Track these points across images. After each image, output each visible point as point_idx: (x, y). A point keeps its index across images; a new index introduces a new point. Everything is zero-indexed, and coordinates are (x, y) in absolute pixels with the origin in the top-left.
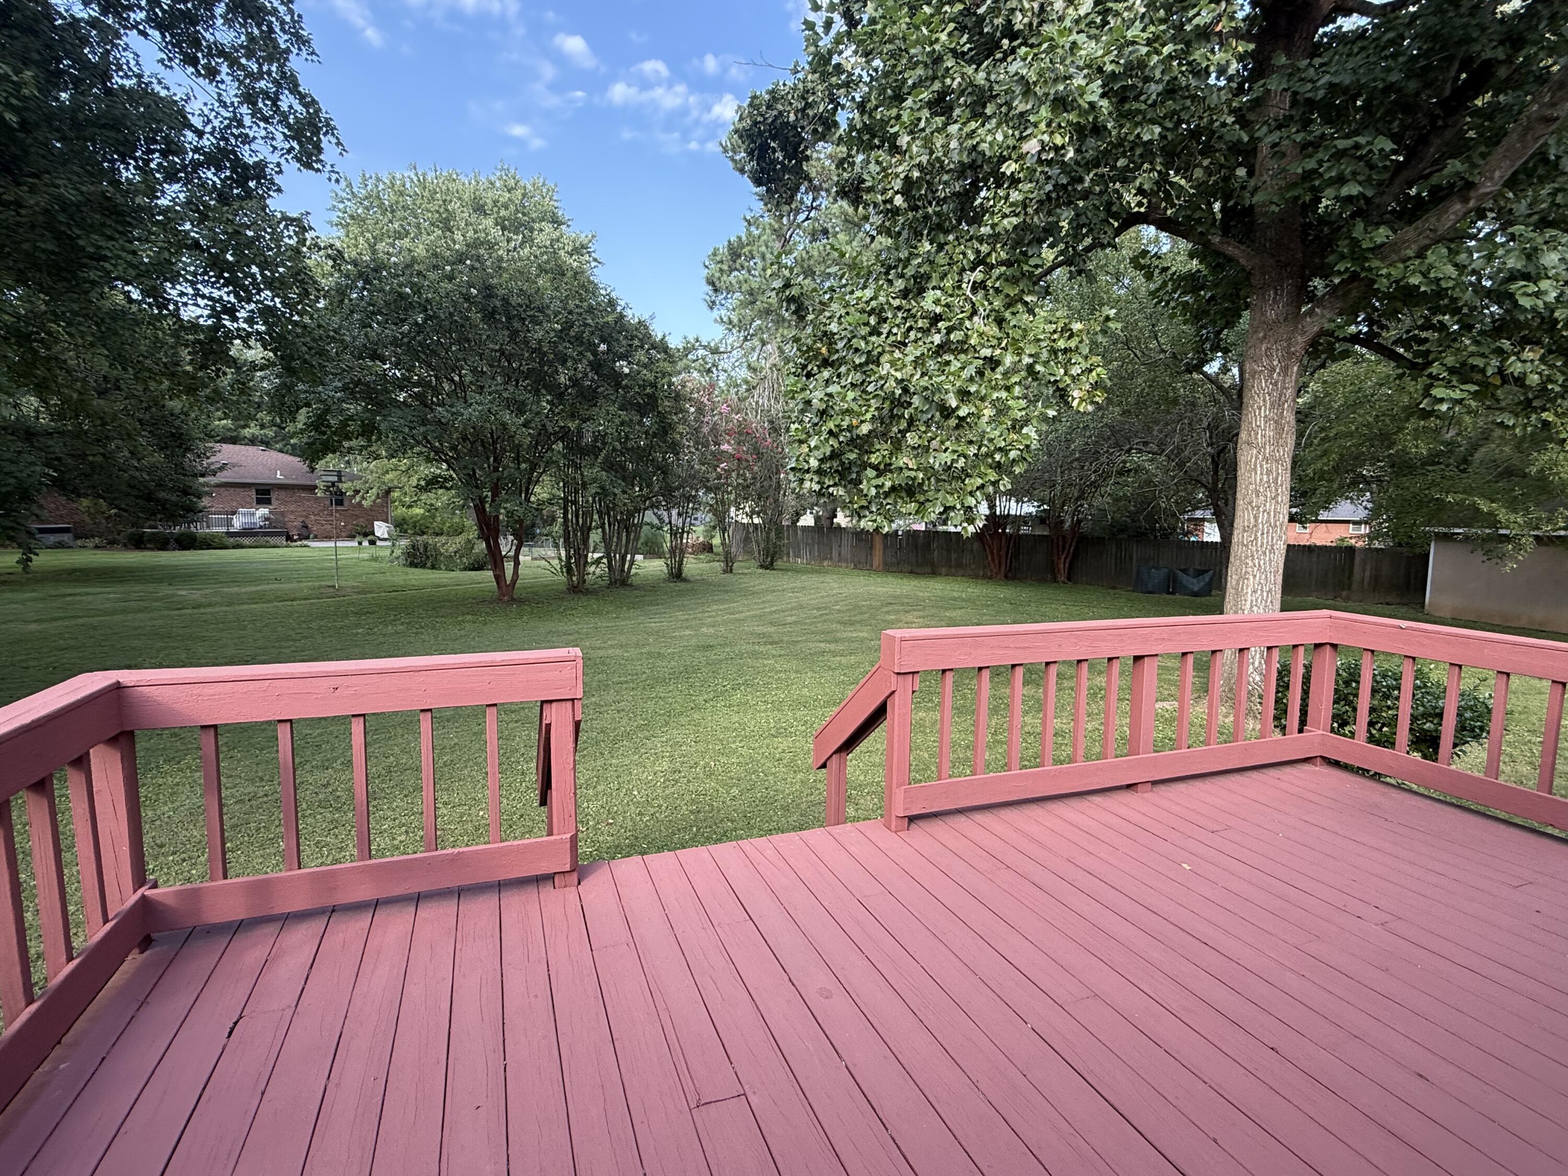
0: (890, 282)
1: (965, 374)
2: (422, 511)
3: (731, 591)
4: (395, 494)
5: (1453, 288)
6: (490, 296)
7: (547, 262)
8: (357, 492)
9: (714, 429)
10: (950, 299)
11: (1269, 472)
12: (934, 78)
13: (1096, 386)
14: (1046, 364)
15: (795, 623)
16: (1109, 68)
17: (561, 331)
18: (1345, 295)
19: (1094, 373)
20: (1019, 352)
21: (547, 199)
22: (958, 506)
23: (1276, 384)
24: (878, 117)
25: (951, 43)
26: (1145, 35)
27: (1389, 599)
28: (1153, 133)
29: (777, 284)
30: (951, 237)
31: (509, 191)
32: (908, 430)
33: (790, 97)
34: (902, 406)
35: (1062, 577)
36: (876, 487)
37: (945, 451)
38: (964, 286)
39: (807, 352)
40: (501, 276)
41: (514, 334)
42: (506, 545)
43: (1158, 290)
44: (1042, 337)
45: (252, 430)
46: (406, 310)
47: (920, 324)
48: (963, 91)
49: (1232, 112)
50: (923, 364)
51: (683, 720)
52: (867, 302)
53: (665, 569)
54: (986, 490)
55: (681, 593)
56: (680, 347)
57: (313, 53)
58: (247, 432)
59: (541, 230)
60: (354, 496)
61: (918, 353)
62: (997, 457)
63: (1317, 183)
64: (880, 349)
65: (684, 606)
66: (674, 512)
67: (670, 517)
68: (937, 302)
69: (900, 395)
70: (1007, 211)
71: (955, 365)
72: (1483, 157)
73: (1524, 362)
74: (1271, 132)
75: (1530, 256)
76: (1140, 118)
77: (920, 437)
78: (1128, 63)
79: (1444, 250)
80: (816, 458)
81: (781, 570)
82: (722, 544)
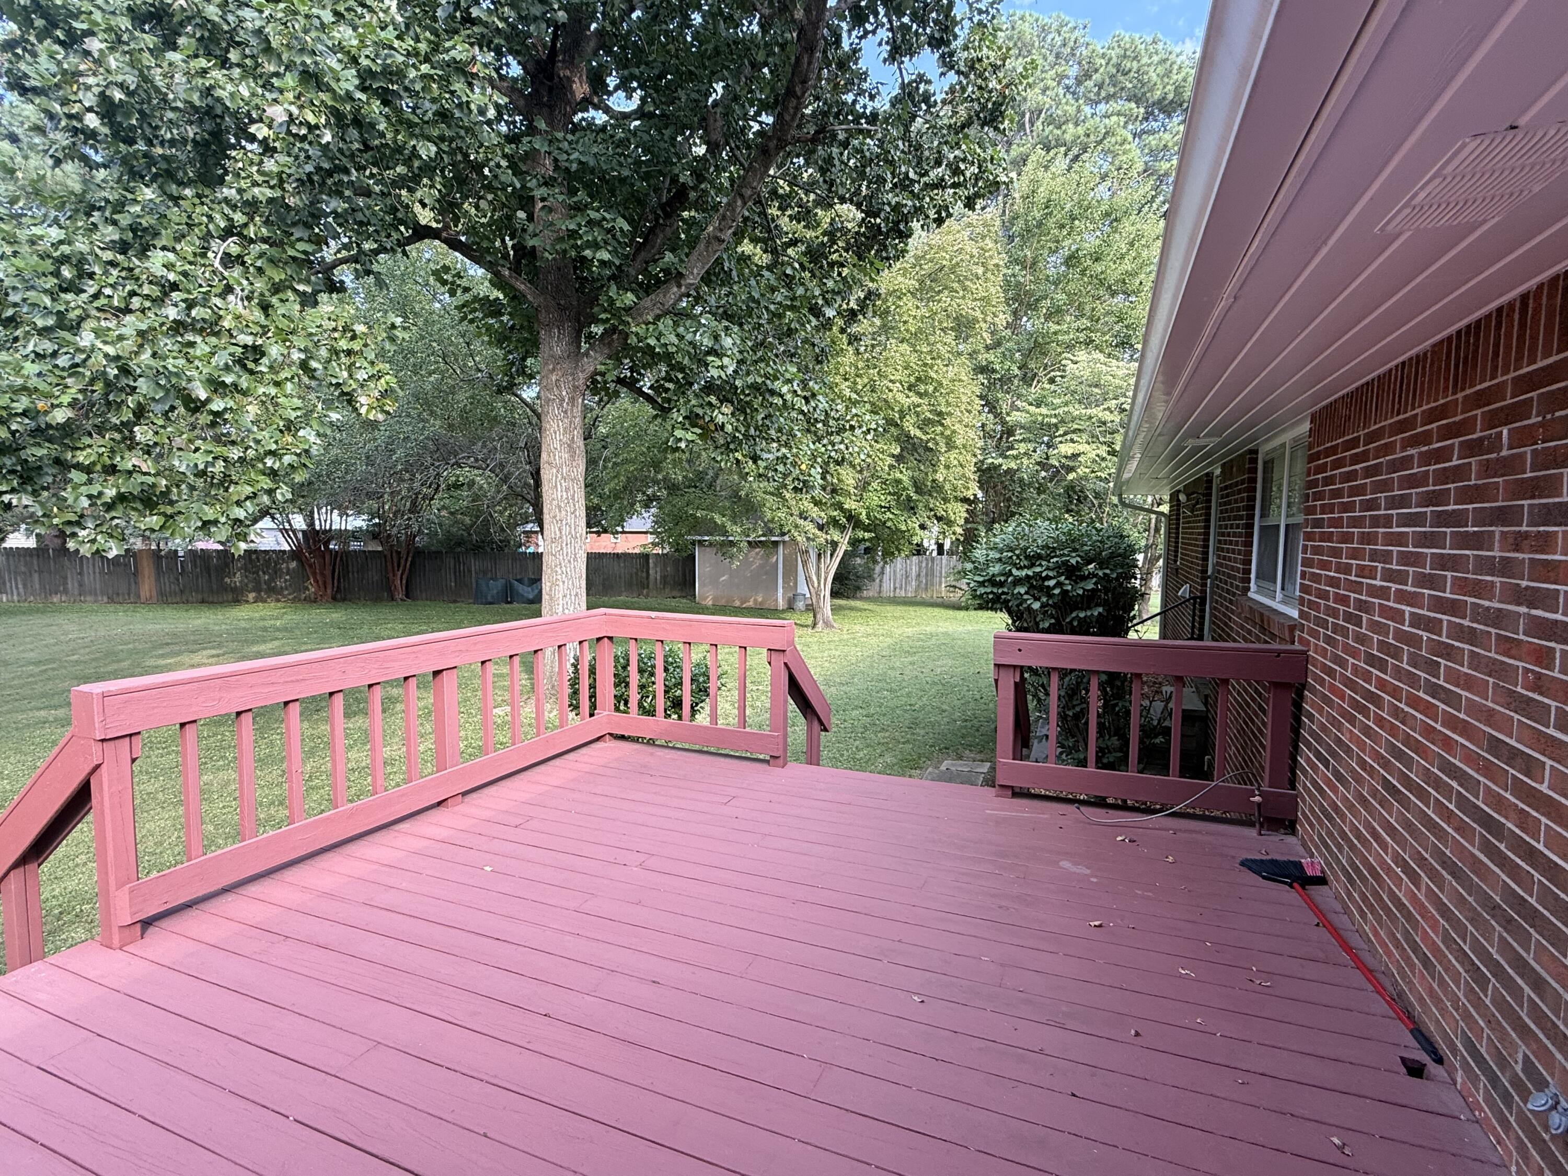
1: (217, 361)
5: (677, 352)
10: (188, 267)
11: (567, 490)
13: (385, 394)
14: (326, 363)
16: (364, 62)
18: (610, 344)
19: (382, 381)
20: (289, 344)
22: (222, 520)
23: (566, 412)
26: (404, 46)
27: (674, 594)
28: (429, 150)
30: (188, 192)
32: (136, 422)
34: (122, 391)
35: (400, 595)
36: (89, 496)
37: (197, 450)
38: (211, 255)
43: (463, 307)
47: (146, 290)
49: (505, 156)
50: (154, 341)
52: (54, 245)
61: (144, 327)
62: (269, 462)
63: (579, 242)
64: (80, 312)
68: (169, 266)
69: (116, 376)
70: (259, 179)
71: (202, 348)
72: (687, 255)
73: (723, 415)
74: (540, 186)
75: (716, 338)
76: (417, 131)
77: (157, 433)
78: (385, 67)
79: (671, 322)
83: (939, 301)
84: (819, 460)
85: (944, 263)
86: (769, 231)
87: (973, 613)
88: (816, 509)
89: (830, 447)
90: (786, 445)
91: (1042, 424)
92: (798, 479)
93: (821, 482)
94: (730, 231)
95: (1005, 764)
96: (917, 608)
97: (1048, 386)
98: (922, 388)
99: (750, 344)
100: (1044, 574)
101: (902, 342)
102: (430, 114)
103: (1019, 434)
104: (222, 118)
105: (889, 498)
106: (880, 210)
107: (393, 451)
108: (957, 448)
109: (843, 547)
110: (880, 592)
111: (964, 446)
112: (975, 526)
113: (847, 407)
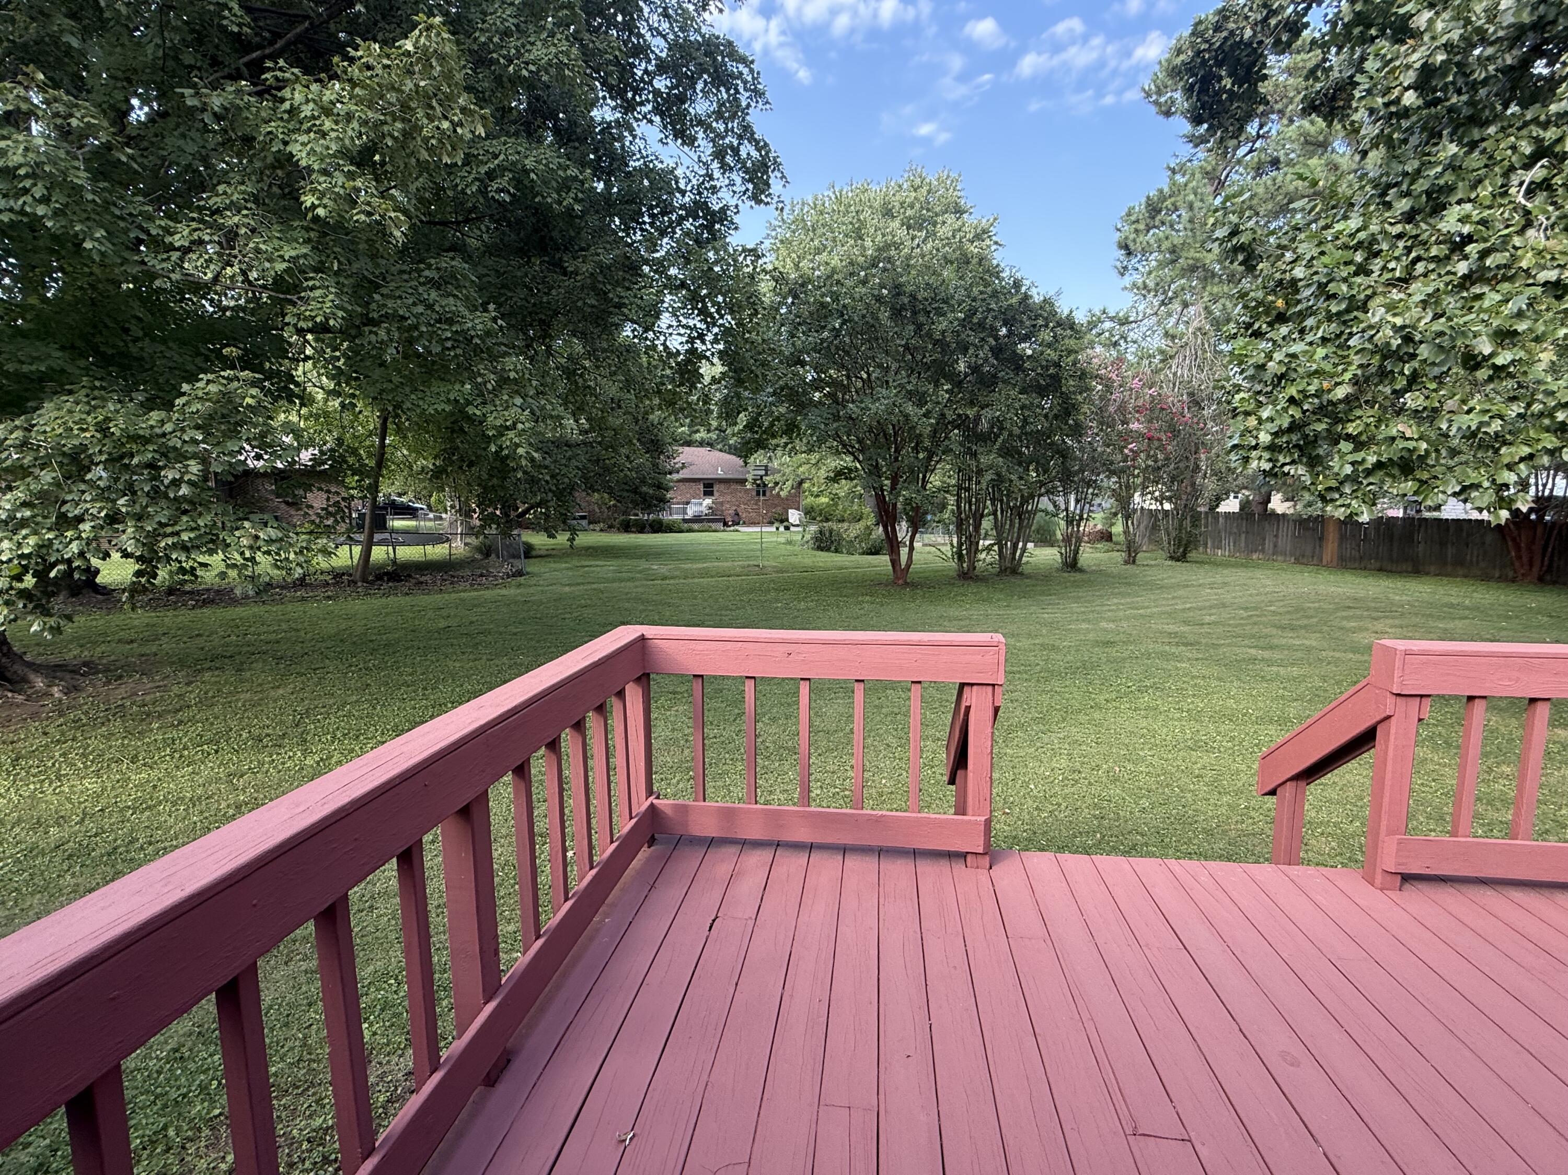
0: (1388, 206)
1: (1511, 308)
2: (827, 500)
3: (1134, 585)
4: (806, 485)
6: (898, 294)
7: (951, 253)
8: (776, 484)
9: (1122, 407)
10: (1487, 213)
15: (1214, 623)
17: (964, 320)
21: (951, 190)
22: (1486, 484)
30: (1492, 130)
31: (915, 190)
32: (1408, 389)
34: (1401, 359)
36: (1353, 464)
37: (1469, 412)
38: (1513, 191)
40: (909, 273)
41: (919, 327)
42: (902, 530)
45: (702, 435)
46: (826, 317)
47: (1434, 251)
50: (1437, 303)
52: (1352, 236)
53: (1058, 558)
55: (1076, 585)
56: (1086, 321)
57: (767, 103)
58: (697, 436)
59: (944, 223)
60: (774, 488)
61: (1430, 290)
62: (1560, 416)
64: (1369, 292)
65: (1079, 598)
66: (1072, 498)
67: (1067, 503)
68: (1463, 220)
69: (1399, 346)
71: (1492, 298)
77: (1427, 398)
80: (1267, 432)
81: (1196, 562)
82: (1125, 532)
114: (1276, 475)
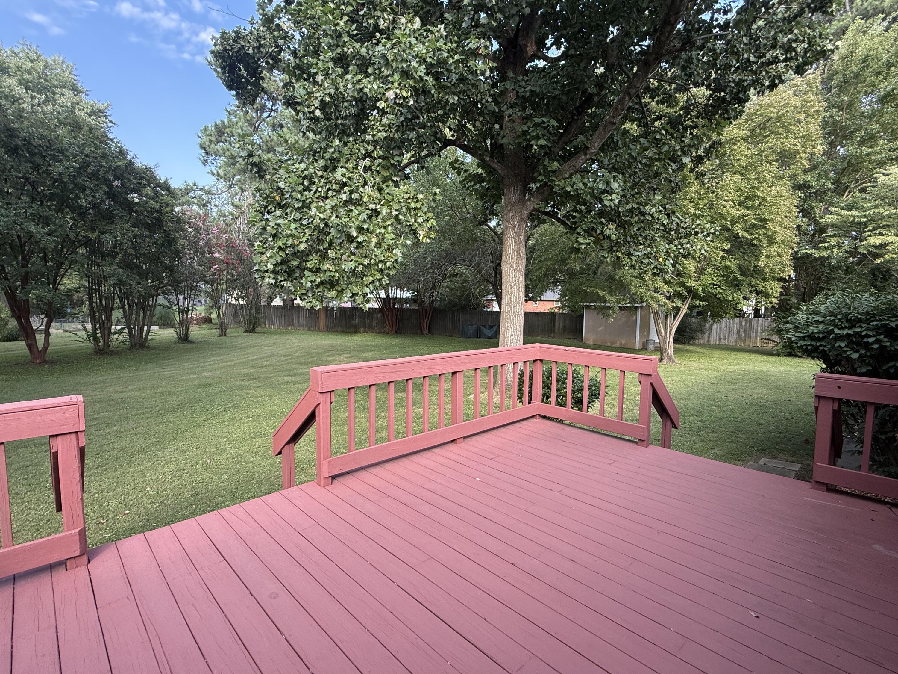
0: (316, 161)
1: (361, 218)
3: (225, 348)
5: (583, 194)
7: (66, 118)
9: (208, 243)
10: (351, 175)
11: (515, 276)
12: (337, 46)
13: (430, 229)
14: (405, 215)
15: (269, 365)
16: (429, 60)
17: (80, 168)
18: (543, 193)
19: (430, 222)
20: (390, 207)
21: (67, 73)
22: (360, 293)
23: (516, 233)
24: (305, 62)
25: (346, 28)
26: (447, 47)
27: (569, 337)
28: (454, 100)
29: (244, 154)
30: (351, 139)
31: (32, 61)
32: (329, 248)
33: (249, 38)
34: (325, 234)
35: (426, 332)
36: (311, 282)
37: (352, 260)
38: (359, 167)
39: (266, 198)
40: (22, 122)
41: (37, 166)
42: (37, 322)
43: (463, 181)
44: (402, 200)
47: (334, 187)
48: (354, 57)
49: (491, 96)
50: (337, 211)
51: (188, 435)
52: (302, 172)
53: (175, 335)
54: (374, 284)
55: (188, 351)
56: (183, 187)
59: (62, 95)
61: (333, 204)
62: (380, 265)
63: (528, 137)
64: (310, 200)
65: (190, 359)
66: (181, 297)
67: (178, 300)
68: (343, 175)
69: (323, 228)
70: (381, 128)
71: (355, 212)
72: (591, 136)
73: (611, 230)
74: (508, 109)
75: (608, 183)
76: (448, 90)
77: (336, 253)
78: (438, 60)
79: (579, 176)
80: (271, 263)
81: (261, 333)
82: (218, 317)
83: (766, 143)
84: (672, 255)
85: (772, 115)
86: (643, 113)
87: (783, 359)
88: (666, 286)
89: (679, 247)
90: (649, 246)
91: (853, 223)
92: (657, 268)
93: (672, 268)
94: (620, 117)
95: (821, 467)
96: (737, 353)
97: (859, 194)
98: (750, 204)
99: (629, 185)
100: (863, 334)
101: (735, 173)
102: (454, 81)
103: (830, 231)
104: (366, 101)
105: (720, 279)
106: (726, 87)
107: (427, 258)
108: (777, 243)
109: (684, 310)
110: (708, 341)
111: (783, 242)
112: (788, 297)
113: (693, 220)
114: (278, 286)
